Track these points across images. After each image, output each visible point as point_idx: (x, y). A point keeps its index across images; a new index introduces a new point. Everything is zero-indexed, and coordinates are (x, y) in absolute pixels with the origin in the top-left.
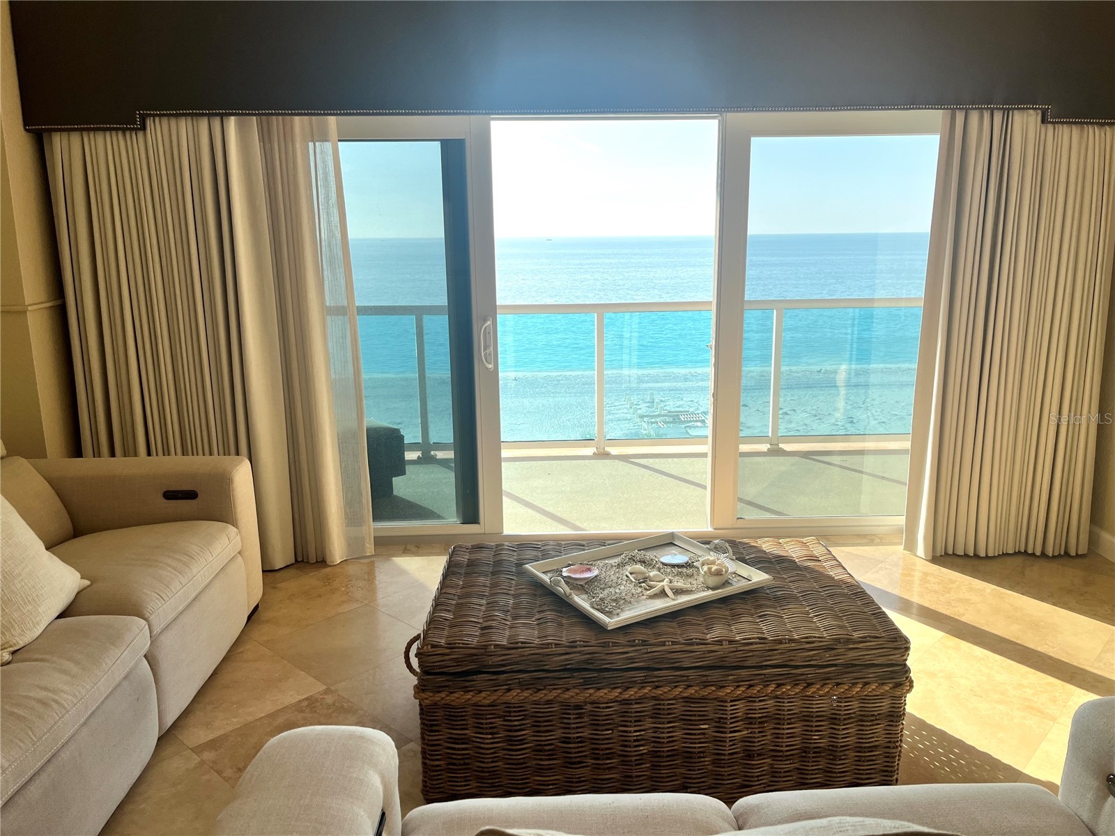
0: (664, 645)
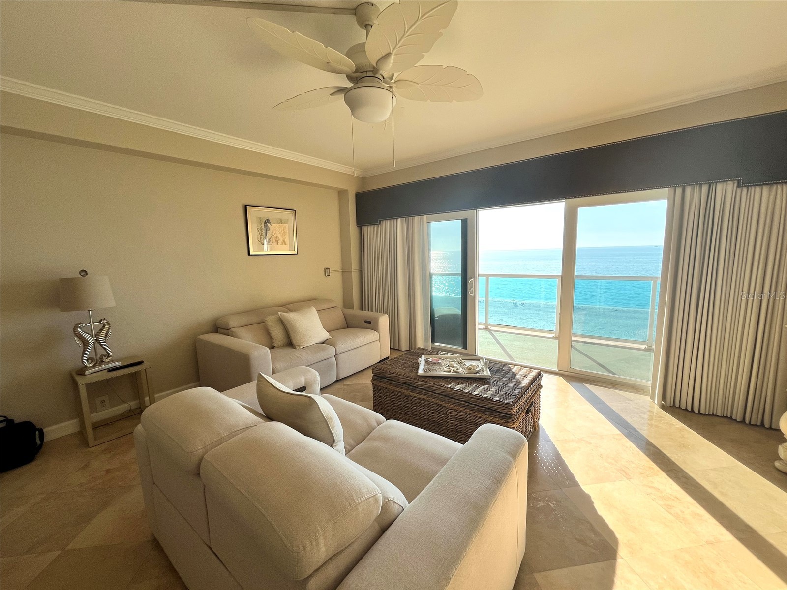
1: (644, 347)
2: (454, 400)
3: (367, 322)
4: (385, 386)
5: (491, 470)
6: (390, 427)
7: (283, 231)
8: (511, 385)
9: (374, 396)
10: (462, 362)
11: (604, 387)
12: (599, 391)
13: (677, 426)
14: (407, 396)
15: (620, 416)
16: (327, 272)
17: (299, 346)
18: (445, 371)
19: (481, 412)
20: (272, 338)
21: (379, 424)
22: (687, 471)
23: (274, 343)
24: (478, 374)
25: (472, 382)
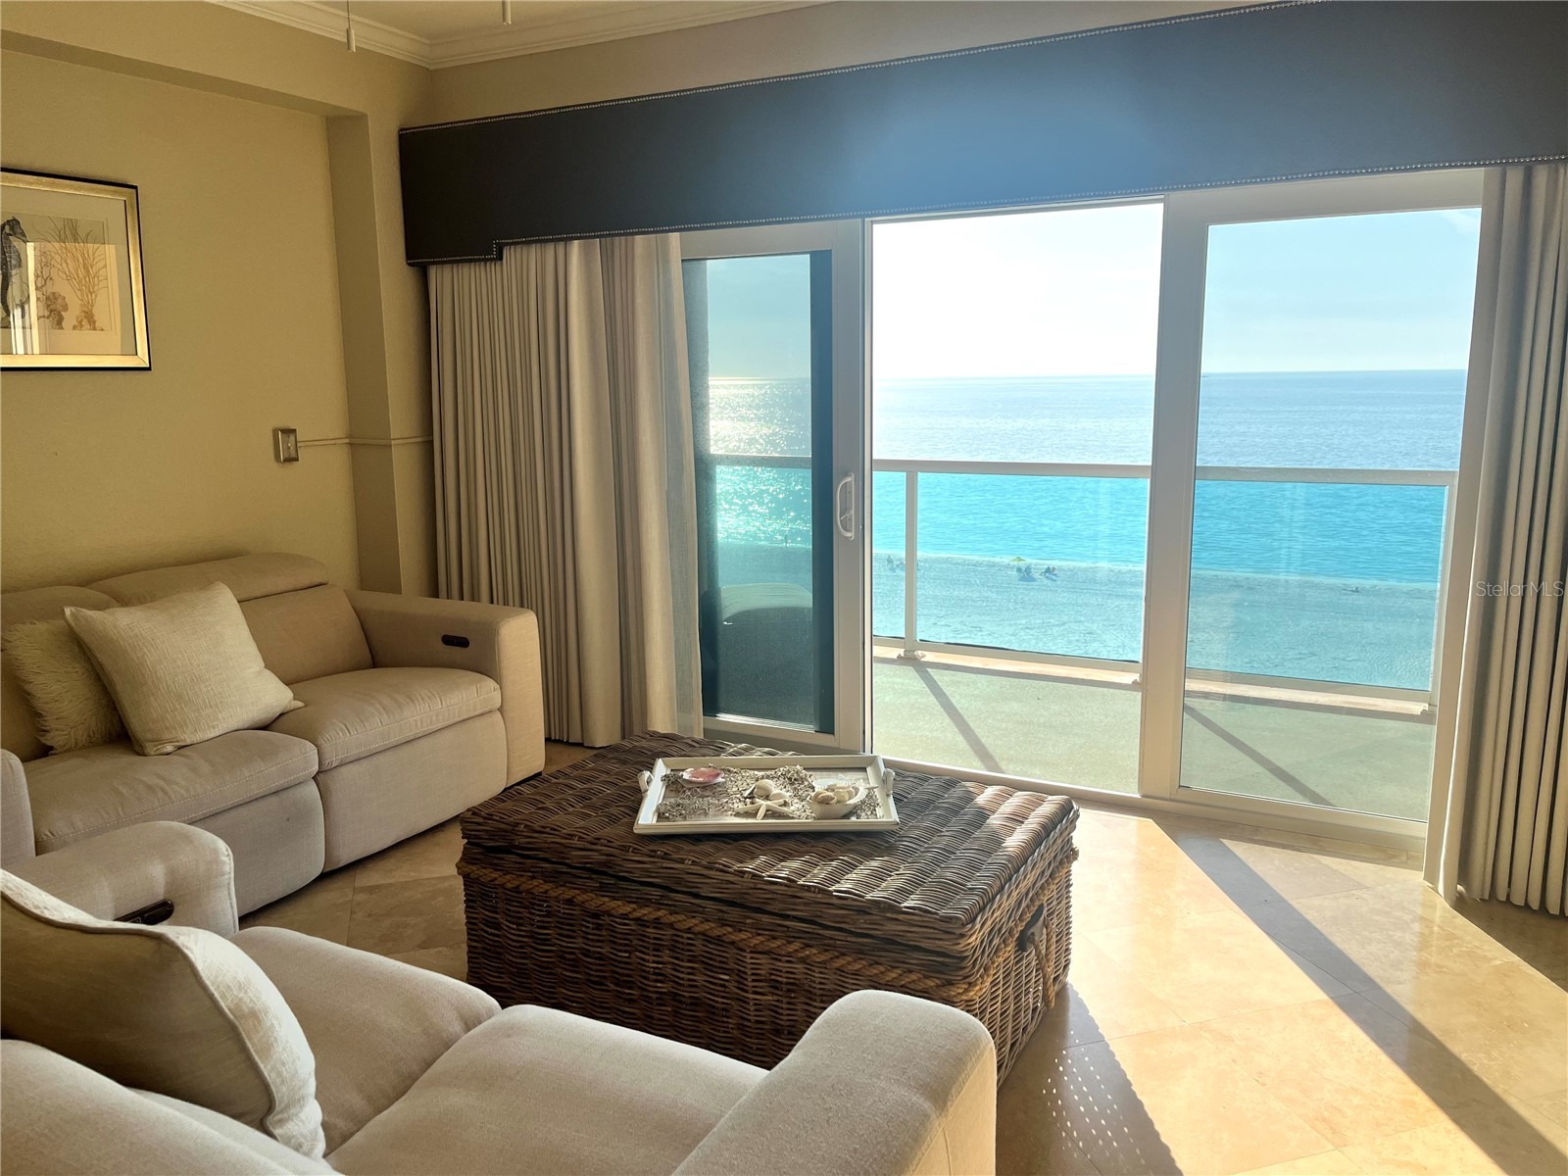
0: (683, 863)
1: (1417, 708)
2: (766, 919)
3: (448, 640)
4: (510, 881)
5: (855, 1150)
6: (510, 1030)
7: (81, 272)
8: (966, 852)
9: (471, 923)
10: (803, 780)
11: (1284, 847)
12: (1267, 863)
13: (1498, 962)
14: (596, 916)
15: (1326, 939)
16: (286, 445)
17: (159, 741)
18: (738, 815)
19: (860, 953)
20: (39, 715)
21: (470, 1022)
22: (1513, 1102)
23: (49, 736)
24: (854, 819)
25: (830, 846)
